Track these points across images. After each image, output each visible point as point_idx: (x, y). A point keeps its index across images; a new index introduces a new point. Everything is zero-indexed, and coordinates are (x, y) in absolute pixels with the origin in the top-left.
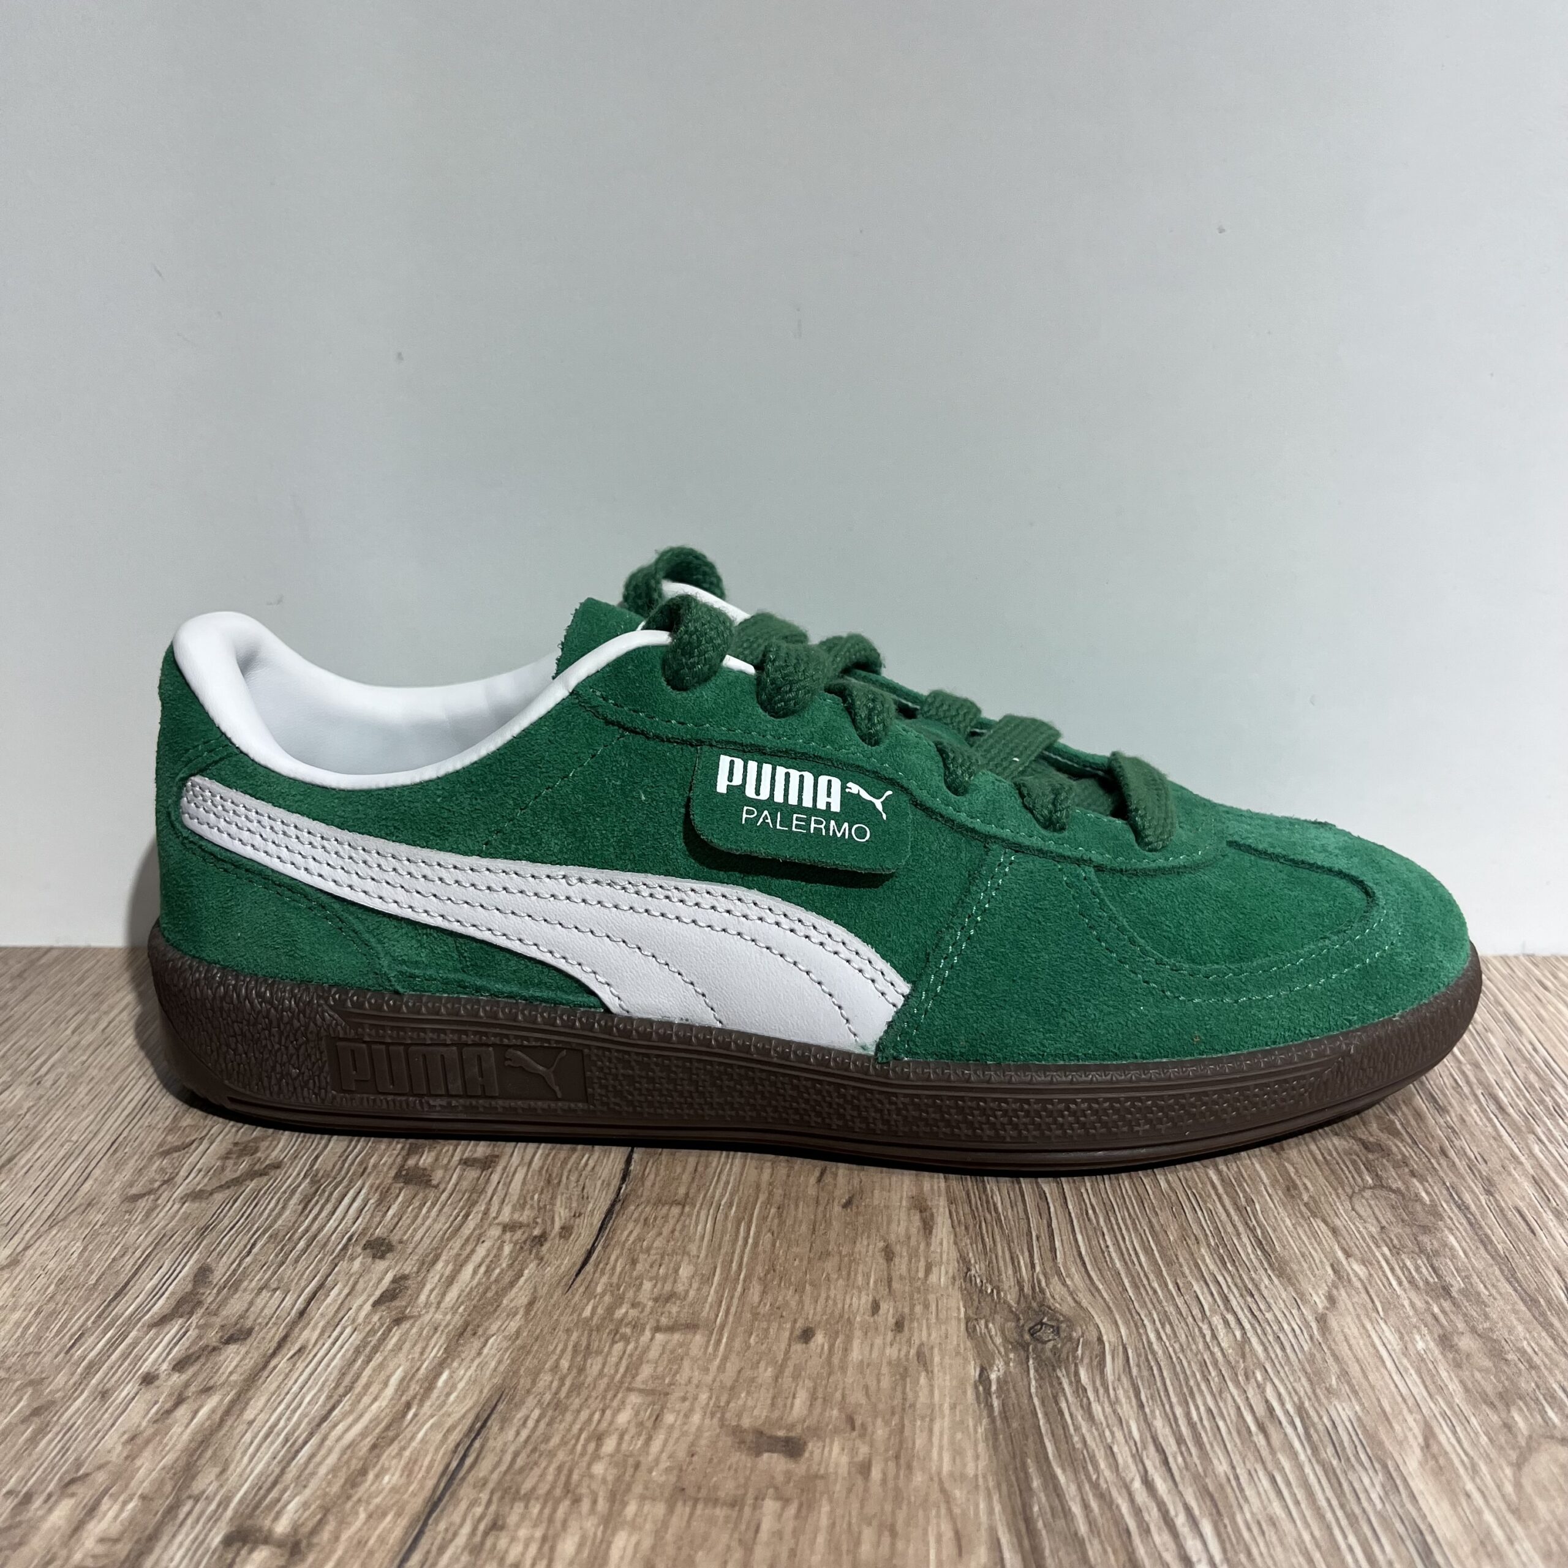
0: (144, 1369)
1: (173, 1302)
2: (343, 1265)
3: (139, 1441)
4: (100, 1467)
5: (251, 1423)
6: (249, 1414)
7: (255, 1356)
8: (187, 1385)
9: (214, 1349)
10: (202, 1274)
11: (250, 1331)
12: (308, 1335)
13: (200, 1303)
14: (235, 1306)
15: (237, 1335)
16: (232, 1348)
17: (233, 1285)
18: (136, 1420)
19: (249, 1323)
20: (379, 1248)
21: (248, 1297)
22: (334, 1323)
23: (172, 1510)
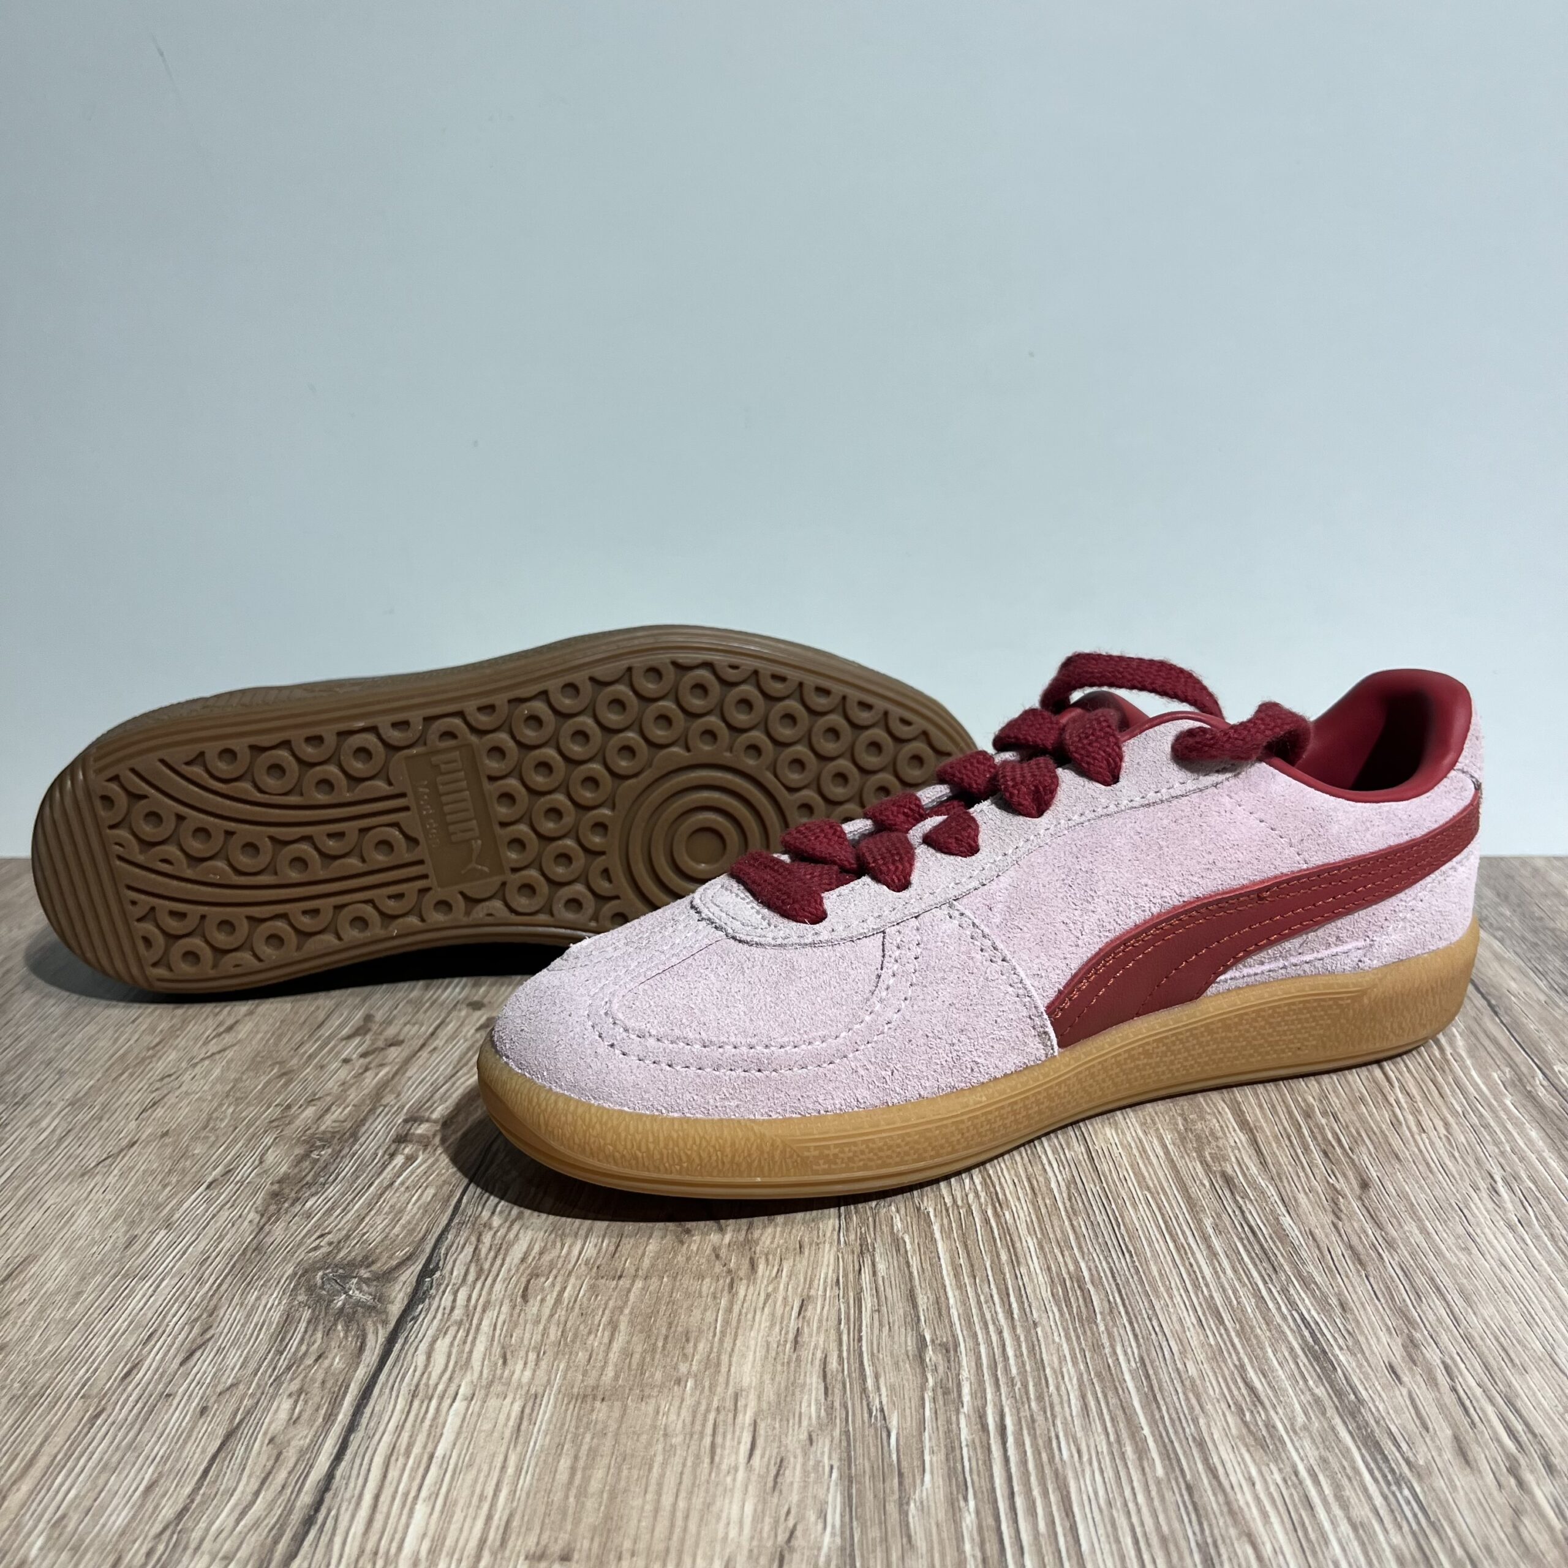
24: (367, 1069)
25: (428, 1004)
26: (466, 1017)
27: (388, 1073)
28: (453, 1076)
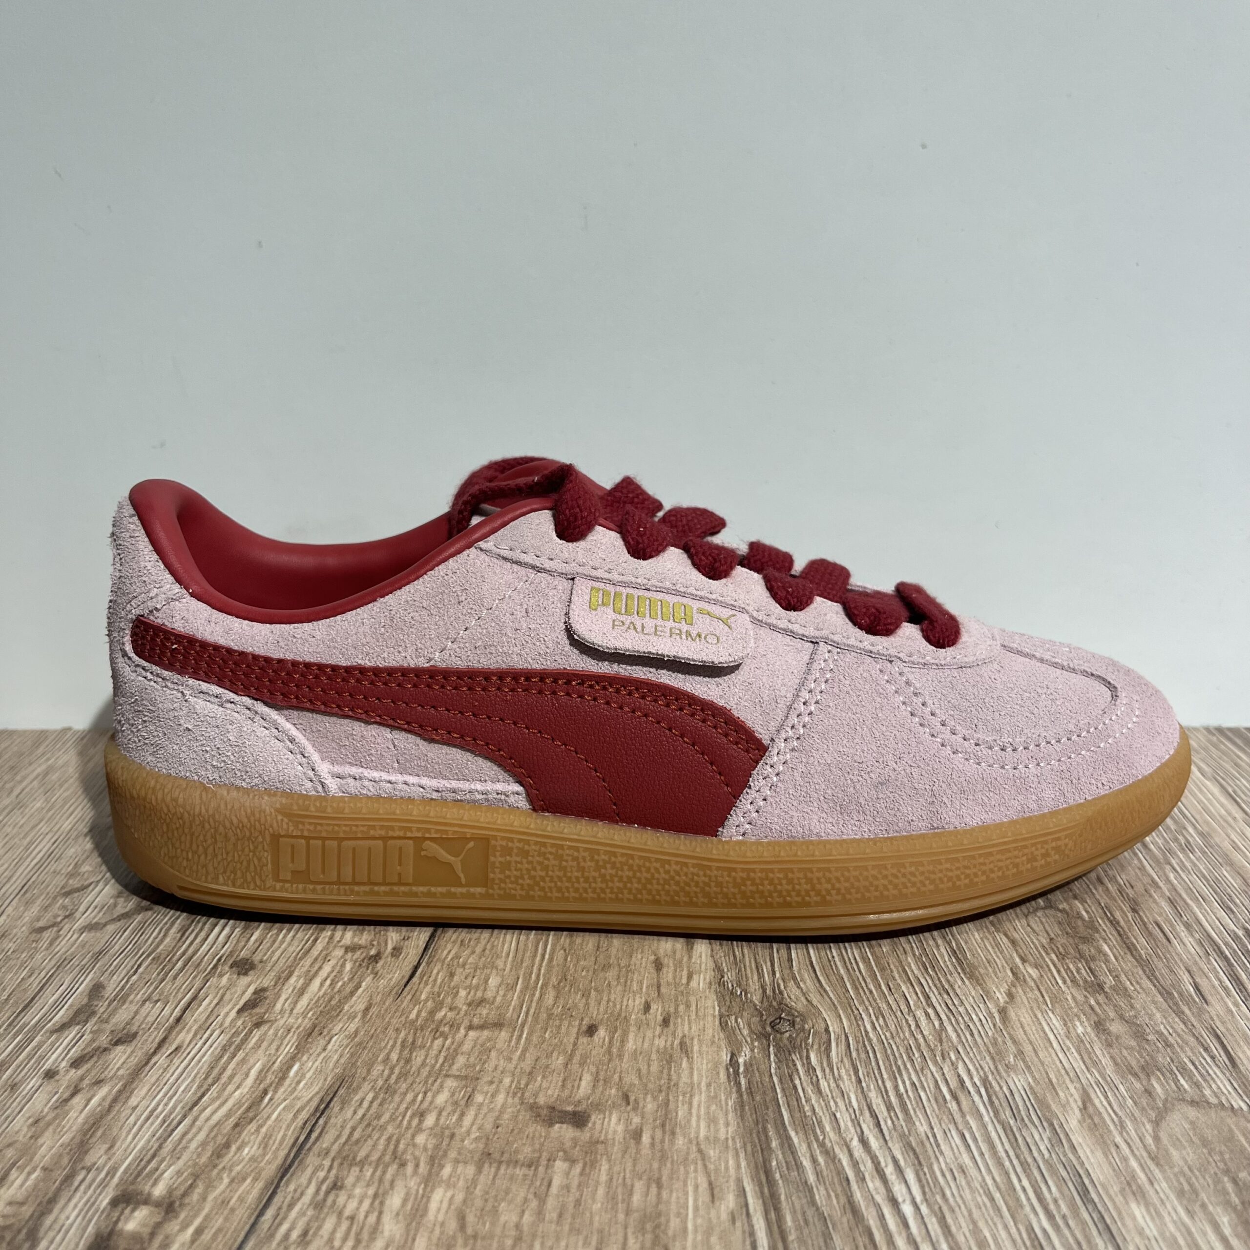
0: (47, 1067)
1: (71, 1013)
2: (213, 980)
3: (42, 1124)
4: (10, 1145)
5: (134, 1108)
6: (133, 1101)
7: (139, 1055)
8: (82, 1079)
9: (105, 1050)
10: (97, 990)
11: (135, 1035)
12: (183, 1037)
13: (94, 1013)
14: (122, 1015)
15: (124, 1038)
16: (120, 1048)
17: (122, 998)
18: (39, 1107)
19: (134, 1029)
20: (243, 967)
21: (134, 1008)
22: (205, 1027)
23: (69, 1178)
24: (76, 1092)
25: (180, 964)
26: (231, 985)
27: (104, 1099)
28: (195, 1104)
